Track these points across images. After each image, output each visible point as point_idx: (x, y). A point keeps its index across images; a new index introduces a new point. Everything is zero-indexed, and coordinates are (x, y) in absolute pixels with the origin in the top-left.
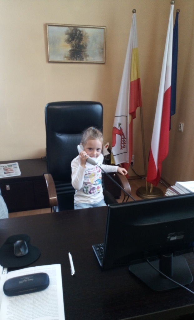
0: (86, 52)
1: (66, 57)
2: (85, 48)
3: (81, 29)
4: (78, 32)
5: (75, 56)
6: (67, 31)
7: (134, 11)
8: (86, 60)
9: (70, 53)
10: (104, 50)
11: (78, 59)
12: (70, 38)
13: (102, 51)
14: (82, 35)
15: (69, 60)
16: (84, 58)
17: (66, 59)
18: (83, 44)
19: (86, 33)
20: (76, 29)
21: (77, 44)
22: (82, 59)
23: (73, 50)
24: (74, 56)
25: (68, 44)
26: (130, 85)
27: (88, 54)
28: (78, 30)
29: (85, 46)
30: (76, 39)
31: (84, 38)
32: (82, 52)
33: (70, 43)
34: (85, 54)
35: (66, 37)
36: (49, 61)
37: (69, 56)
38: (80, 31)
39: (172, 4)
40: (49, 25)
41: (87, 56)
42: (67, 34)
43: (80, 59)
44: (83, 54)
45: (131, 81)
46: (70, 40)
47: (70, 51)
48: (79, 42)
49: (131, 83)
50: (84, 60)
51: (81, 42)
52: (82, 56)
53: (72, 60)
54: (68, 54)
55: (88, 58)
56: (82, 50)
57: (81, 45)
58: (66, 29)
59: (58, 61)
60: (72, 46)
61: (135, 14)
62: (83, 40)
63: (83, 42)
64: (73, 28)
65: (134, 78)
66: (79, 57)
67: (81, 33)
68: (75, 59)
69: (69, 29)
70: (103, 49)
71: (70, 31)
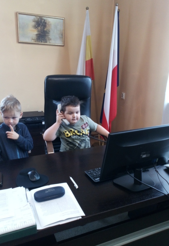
0: (49, 37)
1: (33, 39)
2: (48, 33)
3: (45, 18)
4: (43, 21)
5: (41, 39)
6: (34, 19)
7: (87, 9)
8: (49, 42)
9: (37, 36)
10: (64, 36)
11: (43, 41)
12: (36, 24)
13: (62, 36)
14: (46, 23)
15: (36, 42)
16: (48, 41)
17: (33, 41)
18: (47, 30)
19: (49, 22)
20: (41, 18)
21: (42, 30)
22: (46, 42)
23: (39, 34)
24: (39, 39)
25: (35, 30)
26: (86, 63)
27: (51, 38)
28: (43, 19)
29: (48, 31)
30: (41, 26)
31: (47, 25)
32: (46, 36)
33: (37, 28)
34: (48, 38)
35: (34, 23)
36: (19, 41)
37: (36, 39)
38: (44, 20)
39: (116, 5)
40: (19, 14)
41: (50, 39)
42: (34, 21)
43: (44, 41)
44: (47, 38)
45: (86, 60)
46: (36, 26)
47: (37, 35)
48: (44, 28)
49: (86, 62)
50: (48, 42)
51: (46, 28)
52: (46, 39)
53: (38, 42)
54: (35, 37)
55: (50, 41)
56: (46, 35)
57: (45, 31)
58: (32, 18)
59: (26, 42)
60: (38, 31)
61: (88, 10)
62: (47, 27)
63: (47, 28)
64: (38, 17)
65: (88, 58)
66: (43, 40)
67: (45, 21)
68: (40, 41)
69: (36, 18)
70: (62, 35)
71: (36, 20)
